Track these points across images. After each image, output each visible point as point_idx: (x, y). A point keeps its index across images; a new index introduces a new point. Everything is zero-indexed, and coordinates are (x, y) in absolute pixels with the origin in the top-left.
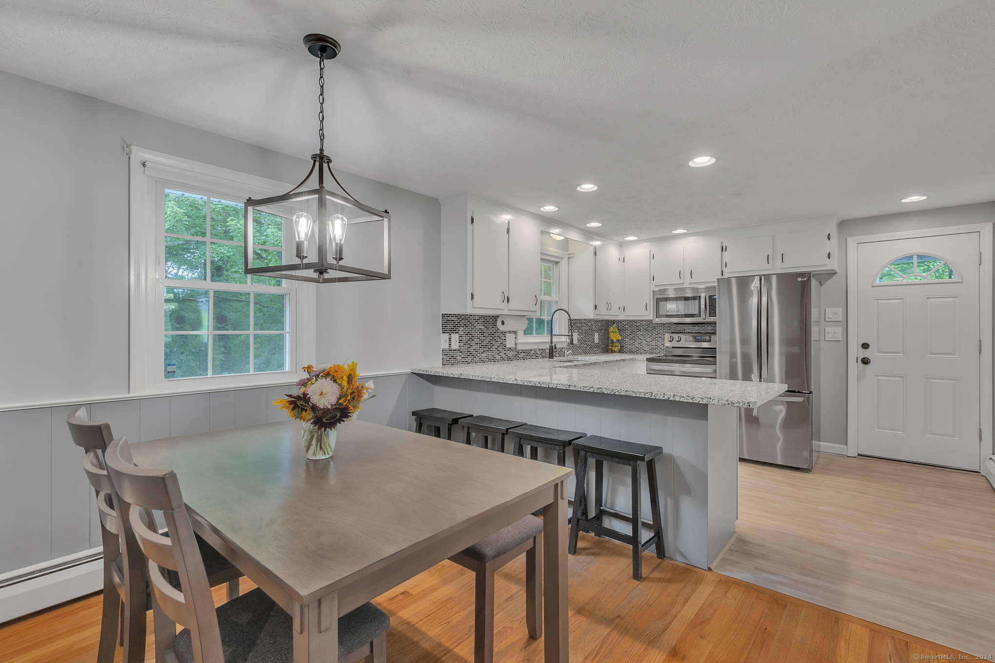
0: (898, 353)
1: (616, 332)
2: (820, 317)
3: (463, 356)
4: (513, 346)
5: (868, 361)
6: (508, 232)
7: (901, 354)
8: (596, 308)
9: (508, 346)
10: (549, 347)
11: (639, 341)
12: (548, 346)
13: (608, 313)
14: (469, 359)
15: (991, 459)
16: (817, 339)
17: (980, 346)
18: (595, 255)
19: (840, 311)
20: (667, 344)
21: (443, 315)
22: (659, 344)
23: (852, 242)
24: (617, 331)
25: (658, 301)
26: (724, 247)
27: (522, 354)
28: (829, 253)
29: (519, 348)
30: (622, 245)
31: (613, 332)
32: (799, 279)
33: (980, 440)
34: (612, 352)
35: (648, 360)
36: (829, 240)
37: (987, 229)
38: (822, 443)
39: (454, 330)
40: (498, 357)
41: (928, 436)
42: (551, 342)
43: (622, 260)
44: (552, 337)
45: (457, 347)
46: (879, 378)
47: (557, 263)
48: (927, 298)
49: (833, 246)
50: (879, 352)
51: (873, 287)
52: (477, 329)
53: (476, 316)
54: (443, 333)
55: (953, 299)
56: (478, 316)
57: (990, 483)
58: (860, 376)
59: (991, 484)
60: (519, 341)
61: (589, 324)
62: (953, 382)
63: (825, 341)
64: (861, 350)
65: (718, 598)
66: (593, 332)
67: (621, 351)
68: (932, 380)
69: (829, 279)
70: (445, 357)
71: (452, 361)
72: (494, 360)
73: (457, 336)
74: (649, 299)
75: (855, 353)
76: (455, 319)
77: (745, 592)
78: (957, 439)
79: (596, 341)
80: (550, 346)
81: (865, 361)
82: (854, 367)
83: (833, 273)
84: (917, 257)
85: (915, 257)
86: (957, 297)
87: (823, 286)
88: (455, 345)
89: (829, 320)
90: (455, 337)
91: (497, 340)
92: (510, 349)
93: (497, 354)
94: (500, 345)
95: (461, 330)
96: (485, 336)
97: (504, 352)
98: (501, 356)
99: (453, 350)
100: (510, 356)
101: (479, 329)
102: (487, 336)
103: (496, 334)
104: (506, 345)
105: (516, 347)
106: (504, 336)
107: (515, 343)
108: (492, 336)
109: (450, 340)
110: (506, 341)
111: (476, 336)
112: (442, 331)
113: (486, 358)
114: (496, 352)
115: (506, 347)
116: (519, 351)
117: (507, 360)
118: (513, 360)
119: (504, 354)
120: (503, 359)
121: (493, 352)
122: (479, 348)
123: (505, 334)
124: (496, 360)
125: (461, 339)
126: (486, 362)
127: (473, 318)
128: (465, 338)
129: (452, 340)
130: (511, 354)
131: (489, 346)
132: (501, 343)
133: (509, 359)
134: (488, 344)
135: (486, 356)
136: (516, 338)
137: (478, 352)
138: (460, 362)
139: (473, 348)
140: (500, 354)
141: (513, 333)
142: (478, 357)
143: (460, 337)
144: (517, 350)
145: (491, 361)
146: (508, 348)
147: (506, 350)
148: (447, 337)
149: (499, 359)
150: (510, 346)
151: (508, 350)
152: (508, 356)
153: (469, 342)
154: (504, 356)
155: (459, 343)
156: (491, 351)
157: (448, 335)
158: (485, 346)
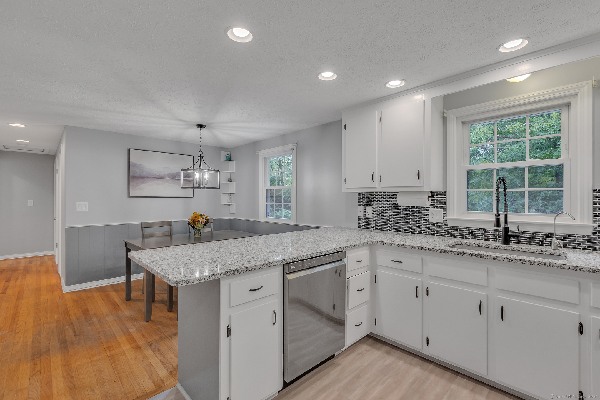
3: (376, 224)
4: (441, 221)
14: (383, 227)
21: (359, 193)
29: (450, 224)
39: (368, 204)
40: (417, 230)
42: (506, 223)
45: (370, 217)
52: (391, 203)
53: (390, 193)
54: (359, 206)
56: (392, 192)
60: (450, 216)
65: (152, 375)
70: (360, 223)
71: (367, 226)
72: (412, 232)
73: (371, 208)
76: (368, 195)
77: (144, 390)
88: (369, 215)
90: (369, 209)
91: (416, 214)
92: (435, 224)
93: (416, 227)
94: (420, 219)
95: (374, 204)
96: (401, 210)
97: (425, 226)
98: (422, 229)
99: (368, 219)
100: (435, 231)
101: (393, 203)
102: (403, 210)
103: (415, 209)
104: (428, 219)
105: (446, 223)
106: (426, 211)
107: (443, 219)
108: (409, 210)
109: (365, 211)
110: (429, 216)
111: (389, 209)
112: (359, 204)
113: (402, 229)
114: (415, 225)
115: (428, 221)
116: (451, 228)
117: (431, 235)
118: (442, 236)
119: (426, 228)
120: (425, 233)
121: (411, 225)
122: (393, 219)
123: (427, 209)
124: (415, 233)
125: (375, 210)
126: (402, 232)
127: (387, 194)
128: (379, 210)
129: (366, 211)
130: (437, 229)
131: (406, 219)
132: (421, 217)
133: (434, 234)
134: (404, 216)
135: (402, 227)
136: (446, 213)
137: (393, 223)
138: (374, 228)
139: (387, 218)
140: (419, 227)
141: (440, 208)
142: (392, 226)
143: (373, 209)
144: (447, 226)
145: (408, 232)
146: (432, 223)
147: (429, 225)
148: (362, 208)
149: (418, 232)
150: (435, 221)
151: (431, 225)
152: (433, 231)
153: (382, 214)
154: (426, 230)
155: (372, 213)
156: (408, 223)
157: (363, 208)
158: (400, 218)
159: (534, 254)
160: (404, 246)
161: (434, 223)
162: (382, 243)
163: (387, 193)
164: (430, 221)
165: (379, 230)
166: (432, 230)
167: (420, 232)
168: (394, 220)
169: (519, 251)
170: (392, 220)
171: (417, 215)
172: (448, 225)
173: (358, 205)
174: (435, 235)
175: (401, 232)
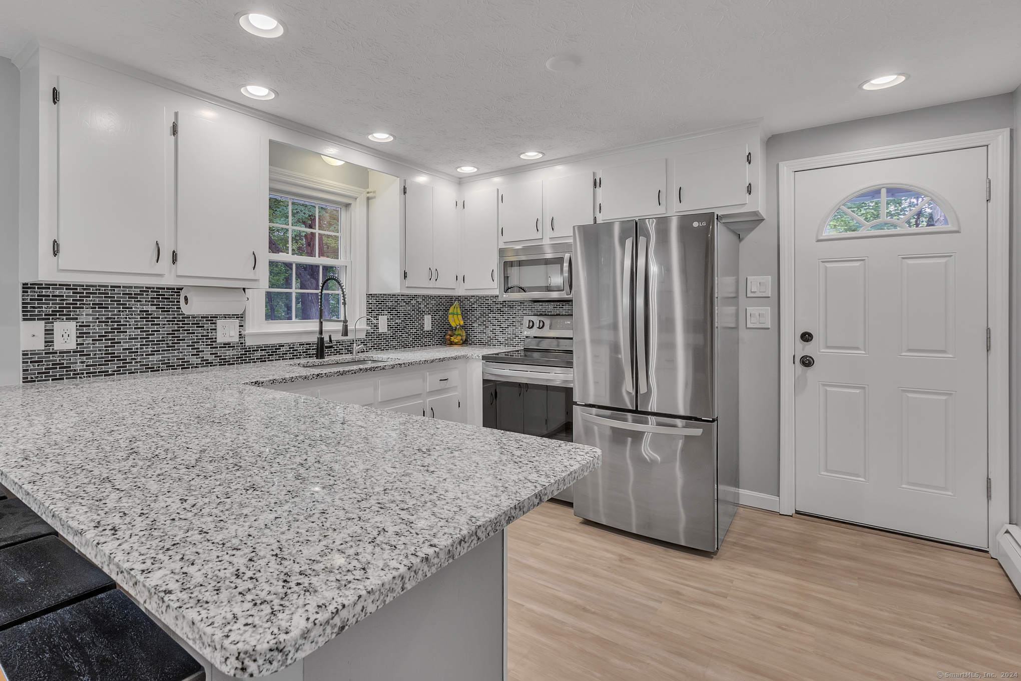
0: (857, 348)
1: (457, 315)
2: (737, 291)
3: (91, 362)
4: (236, 339)
5: (810, 362)
6: (175, 131)
7: (861, 350)
8: (405, 277)
9: (221, 339)
10: (316, 340)
11: (491, 328)
12: (314, 339)
13: (432, 284)
15: (1007, 532)
16: (733, 325)
17: (988, 339)
18: (405, 193)
19: (769, 280)
20: (527, 332)
21: (25, 287)
22: (517, 332)
23: (786, 169)
24: (459, 312)
25: (507, 265)
26: (598, 181)
27: (258, 354)
28: (750, 184)
29: (249, 342)
30: (461, 181)
31: (453, 314)
32: (696, 224)
33: (989, 497)
34: (452, 344)
35: (485, 358)
36: (750, 163)
37: (999, 140)
38: (741, 491)
39: (61, 315)
40: (194, 360)
41: (903, 486)
42: (321, 332)
43: (460, 204)
44: (321, 323)
45: (72, 345)
46: (828, 389)
47: (347, 206)
48: (903, 258)
49: (757, 173)
50: (828, 347)
51: (818, 241)
52: (134, 310)
54: (24, 320)
55: (943, 260)
56: (135, 287)
57: (1007, 576)
58: (799, 386)
59: (1011, 581)
60: (249, 330)
61: (413, 302)
62: (944, 398)
63: (747, 328)
64: (800, 343)
66: (421, 313)
67: (465, 342)
68: (910, 395)
69: (752, 229)
70: (32, 366)
71: (57, 372)
72: (185, 366)
73: (72, 325)
74: (494, 263)
75: (791, 347)
76: (64, 292)
78: (950, 493)
79: (428, 326)
80: (318, 338)
81: (807, 362)
82: (789, 370)
83: (756, 220)
84: (887, 192)
85: (884, 191)
86: (951, 256)
87: (743, 242)
88: (66, 343)
89: (752, 295)
90: (64, 328)
91: (192, 330)
92: (227, 345)
93: (192, 355)
94: (200, 339)
95: (84, 314)
96: (159, 324)
97: (210, 351)
98: (203, 358)
99: (60, 353)
100: (227, 357)
101: (140, 311)
102: (164, 325)
103: (190, 321)
104: (216, 338)
105: (243, 342)
106: (211, 323)
107: (240, 335)
108: (177, 324)
109: (49, 332)
110: (216, 332)
111: (130, 325)
112: (24, 315)
113: (162, 364)
114: (190, 352)
115: (216, 341)
116: (249, 348)
117: (219, 365)
118: (236, 363)
119: (211, 354)
120: (209, 364)
121: (181, 352)
122: (139, 347)
123: (213, 320)
124: (190, 366)
125: (85, 330)
126: (162, 370)
127: (123, 291)
128: (97, 329)
129: (55, 332)
130: (230, 353)
131: (172, 343)
132: (202, 336)
133: (224, 362)
134: (167, 337)
135: (161, 361)
136: (242, 326)
137: (139, 354)
138: (83, 374)
139: (122, 346)
140: (199, 355)
141: (234, 317)
142: (136, 362)
143: (80, 326)
144: (245, 346)
145: (176, 369)
146: (221, 344)
147: (217, 347)
148: (39, 327)
149: (197, 364)
150: (227, 340)
151: (220, 347)
152: (223, 357)
153: (110, 336)
154: (211, 358)
155: (78, 337)
156: (175, 350)
157: (44, 325)
158: (157, 341)
159: (348, 364)
160: (293, 380)
161: (224, 344)
162: (256, 383)
163: (123, 287)
164: (218, 341)
165: (100, 378)
166: (221, 356)
167: (201, 364)
168: (141, 348)
169: (338, 363)
170: (137, 349)
171: (194, 333)
172: (247, 345)
173: (21, 317)
174: (226, 364)
175: (159, 370)
